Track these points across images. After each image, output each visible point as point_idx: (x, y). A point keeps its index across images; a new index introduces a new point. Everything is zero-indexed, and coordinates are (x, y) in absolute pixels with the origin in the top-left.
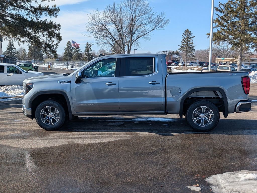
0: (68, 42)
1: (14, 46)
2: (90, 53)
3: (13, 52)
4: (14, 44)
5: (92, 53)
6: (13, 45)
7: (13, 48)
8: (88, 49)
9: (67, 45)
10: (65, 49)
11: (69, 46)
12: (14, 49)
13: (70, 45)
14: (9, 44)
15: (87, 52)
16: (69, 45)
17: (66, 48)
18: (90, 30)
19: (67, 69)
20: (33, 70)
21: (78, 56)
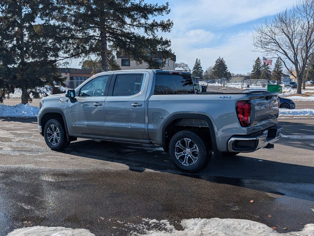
0: (257, 58)
1: (201, 65)
2: (279, 70)
3: (199, 71)
4: (201, 63)
5: (282, 70)
6: (199, 64)
7: (199, 67)
8: (278, 65)
9: (256, 62)
10: (253, 66)
11: (258, 63)
12: (201, 68)
13: (260, 62)
14: (196, 63)
15: (277, 69)
16: (258, 61)
17: (255, 65)
18: (256, 44)
19: (242, 88)
20: (199, 90)
21: (267, 74)
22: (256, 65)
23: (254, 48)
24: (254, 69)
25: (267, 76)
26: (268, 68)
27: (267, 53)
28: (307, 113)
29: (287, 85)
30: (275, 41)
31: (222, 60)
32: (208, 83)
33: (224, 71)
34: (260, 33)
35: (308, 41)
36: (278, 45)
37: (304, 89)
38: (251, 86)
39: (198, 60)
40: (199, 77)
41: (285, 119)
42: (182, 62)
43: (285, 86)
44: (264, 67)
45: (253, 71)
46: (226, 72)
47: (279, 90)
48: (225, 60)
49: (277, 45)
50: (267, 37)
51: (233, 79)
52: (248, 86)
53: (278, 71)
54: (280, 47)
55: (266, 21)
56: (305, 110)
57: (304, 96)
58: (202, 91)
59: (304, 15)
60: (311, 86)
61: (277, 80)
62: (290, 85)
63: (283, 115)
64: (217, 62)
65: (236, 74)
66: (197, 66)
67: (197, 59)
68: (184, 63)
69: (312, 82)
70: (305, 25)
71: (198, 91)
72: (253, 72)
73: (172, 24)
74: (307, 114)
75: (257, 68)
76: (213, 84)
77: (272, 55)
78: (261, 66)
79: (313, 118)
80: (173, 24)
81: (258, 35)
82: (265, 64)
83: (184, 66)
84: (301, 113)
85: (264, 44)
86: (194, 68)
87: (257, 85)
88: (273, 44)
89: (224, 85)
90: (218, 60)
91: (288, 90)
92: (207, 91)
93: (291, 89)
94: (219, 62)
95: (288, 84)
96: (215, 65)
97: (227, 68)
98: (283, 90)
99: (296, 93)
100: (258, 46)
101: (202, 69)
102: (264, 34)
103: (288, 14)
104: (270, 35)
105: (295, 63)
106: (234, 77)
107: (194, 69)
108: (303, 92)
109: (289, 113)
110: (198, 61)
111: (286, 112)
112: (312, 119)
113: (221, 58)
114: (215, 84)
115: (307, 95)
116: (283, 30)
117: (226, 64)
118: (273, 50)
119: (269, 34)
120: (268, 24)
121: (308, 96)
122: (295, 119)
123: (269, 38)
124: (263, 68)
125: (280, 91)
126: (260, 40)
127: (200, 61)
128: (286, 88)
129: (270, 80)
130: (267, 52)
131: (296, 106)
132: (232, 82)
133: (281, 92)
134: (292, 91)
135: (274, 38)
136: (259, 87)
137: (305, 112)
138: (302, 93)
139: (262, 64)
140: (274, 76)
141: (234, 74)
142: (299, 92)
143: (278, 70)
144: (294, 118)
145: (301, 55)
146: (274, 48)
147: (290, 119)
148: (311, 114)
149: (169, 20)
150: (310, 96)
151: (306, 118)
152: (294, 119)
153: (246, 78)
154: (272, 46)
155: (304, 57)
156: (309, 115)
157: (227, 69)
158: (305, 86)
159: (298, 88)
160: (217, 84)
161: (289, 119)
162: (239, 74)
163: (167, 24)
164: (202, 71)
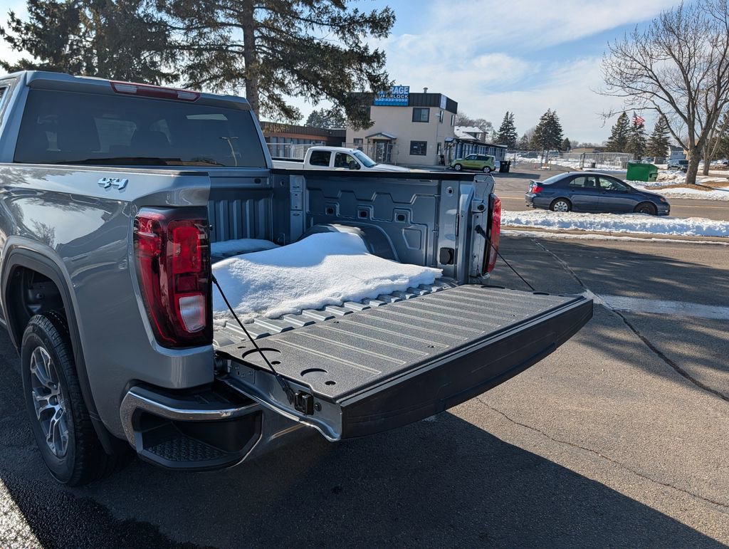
0: (622, 114)
1: (513, 123)
2: (663, 137)
3: (509, 135)
4: (514, 120)
5: (669, 138)
6: (510, 122)
7: (510, 128)
8: (661, 128)
9: (619, 121)
10: (613, 128)
11: (622, 124)
12: (513, 129)
15: (658, 134)
16: (624, 120)
18: (611, 80)
19: (581, 169)
20: (492, 168)
21: (638, 145)
22: (618, 126)
23: (605, 88)
24: (614, 134)
25: (638, 148)
26: (640, 132)
27: (634, 99)
28: (688, 228)
29: (673, 166)
30: (650, 72)
31: (552, 116)
32: (523, 156)
33: (555, 136)
34: (620, 55)
35: (723, 73)
36: (657, 81)
37: (706, 173)
38: (598, 166)
39: (509, 114)
40: (506, 146)
41: (631, 241)
42: (481, 118)
43: (669, 168)
44: (634, 131)
45: (611, 138)
46: (558, 138)
47: (651, 175)
48: (558, 115)
49: (654, 82)
50: (635, 64)
51: (572, 152)
52: (593, 166)
53: (660, 138)
54: (660, 86)
55: (636, 30)
56: (685, 223)
57: (700, 189)
58: (501, 171)
59: (719, 16)
60: (724, 169)
61: (657, 156)
62: (679, 166)
63: (628, 231)
64: (543, 119)
65: (580, 143)
66: (508, 125)
67: (507, 113)
68: (484, 121)
69: (727, 161)
70: (720, 39)
71: (491, 170)
72: (610, 140)
73: (392, 19)
74: (689, 233)
75: (620, 133)
76: (532, 159)
77: (642, 102)
78: (628, 128)
79: (700, 242)
80: (394, 17)
81: (615, 59)
82: (635, 124)
83: (484, 126)
84: (674, 228)
85: (626, 80)
86: (502, 129)
87: (613, 164)
88: (647, 79)
89: (546, 162)
90: (545, 115)
91: (671, 176)
92: (510, 171)
93: (680, 173)
94: (546, 119)
95: (674, 164)
96: (540, 124)
97: (561, 130)
98: (661, 175)
99: (684, 181)
100: (615, 84)
101: (515, 132)
102: (628, 58)
103: (684, 14)
104: (642, 61)
105: (690, 119)
106: (578, 148)
107: (501, 131)
108: (701, 179)
109: (645, 226)
110: (509, 116)
111: (637, 225)
112: (698, 244)
113: (552, 111)
114: (536, 159)
115: (707, 187)
116: (670, 49)
117: (560, 122)
118: (645, 92)
119: (638, 58)
120: (640, 37)
121: (710, 188)
122: (655, 242)
123: (639, 66)
124: (632, 133)
125: (653, 176)
126: (619, 71)
127: (514, 117)
128: (669, 172)
129: (643, 155)
130: (633, 96)
131: (671, 210)
132: (570, 157)
133: (656, 178)
134: (678, 178)
135: (649, 67)
136: (617, 167)
137: (684, 228)
138: (696, 183)
139: (631, 124)
140: (650, 147)
141: (577, 143)
142: (691, 181)
143: (660, 136)
144: (653, 239)
145: (704, 104)
146: (649, 88)
147: (643, 242)
148: (697, 234)
149: (386, 10)
150: (713, 189)
151: (683, 243)
152: (651, 242)
153: (598, 150)
154: (644, 85)
155: (710, 109)
156: (694, 236)
157: (562, 133)
158: (708, 170)
159: (690, 173)
160: (538, 160)
161: (639, 241)
162: (588, 142)
163: (383, 19)
164: (515, 134)
